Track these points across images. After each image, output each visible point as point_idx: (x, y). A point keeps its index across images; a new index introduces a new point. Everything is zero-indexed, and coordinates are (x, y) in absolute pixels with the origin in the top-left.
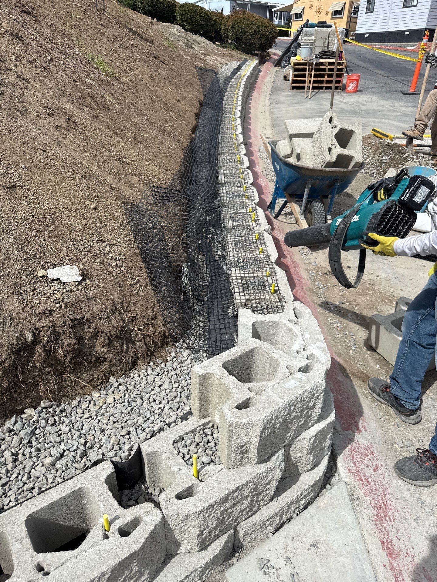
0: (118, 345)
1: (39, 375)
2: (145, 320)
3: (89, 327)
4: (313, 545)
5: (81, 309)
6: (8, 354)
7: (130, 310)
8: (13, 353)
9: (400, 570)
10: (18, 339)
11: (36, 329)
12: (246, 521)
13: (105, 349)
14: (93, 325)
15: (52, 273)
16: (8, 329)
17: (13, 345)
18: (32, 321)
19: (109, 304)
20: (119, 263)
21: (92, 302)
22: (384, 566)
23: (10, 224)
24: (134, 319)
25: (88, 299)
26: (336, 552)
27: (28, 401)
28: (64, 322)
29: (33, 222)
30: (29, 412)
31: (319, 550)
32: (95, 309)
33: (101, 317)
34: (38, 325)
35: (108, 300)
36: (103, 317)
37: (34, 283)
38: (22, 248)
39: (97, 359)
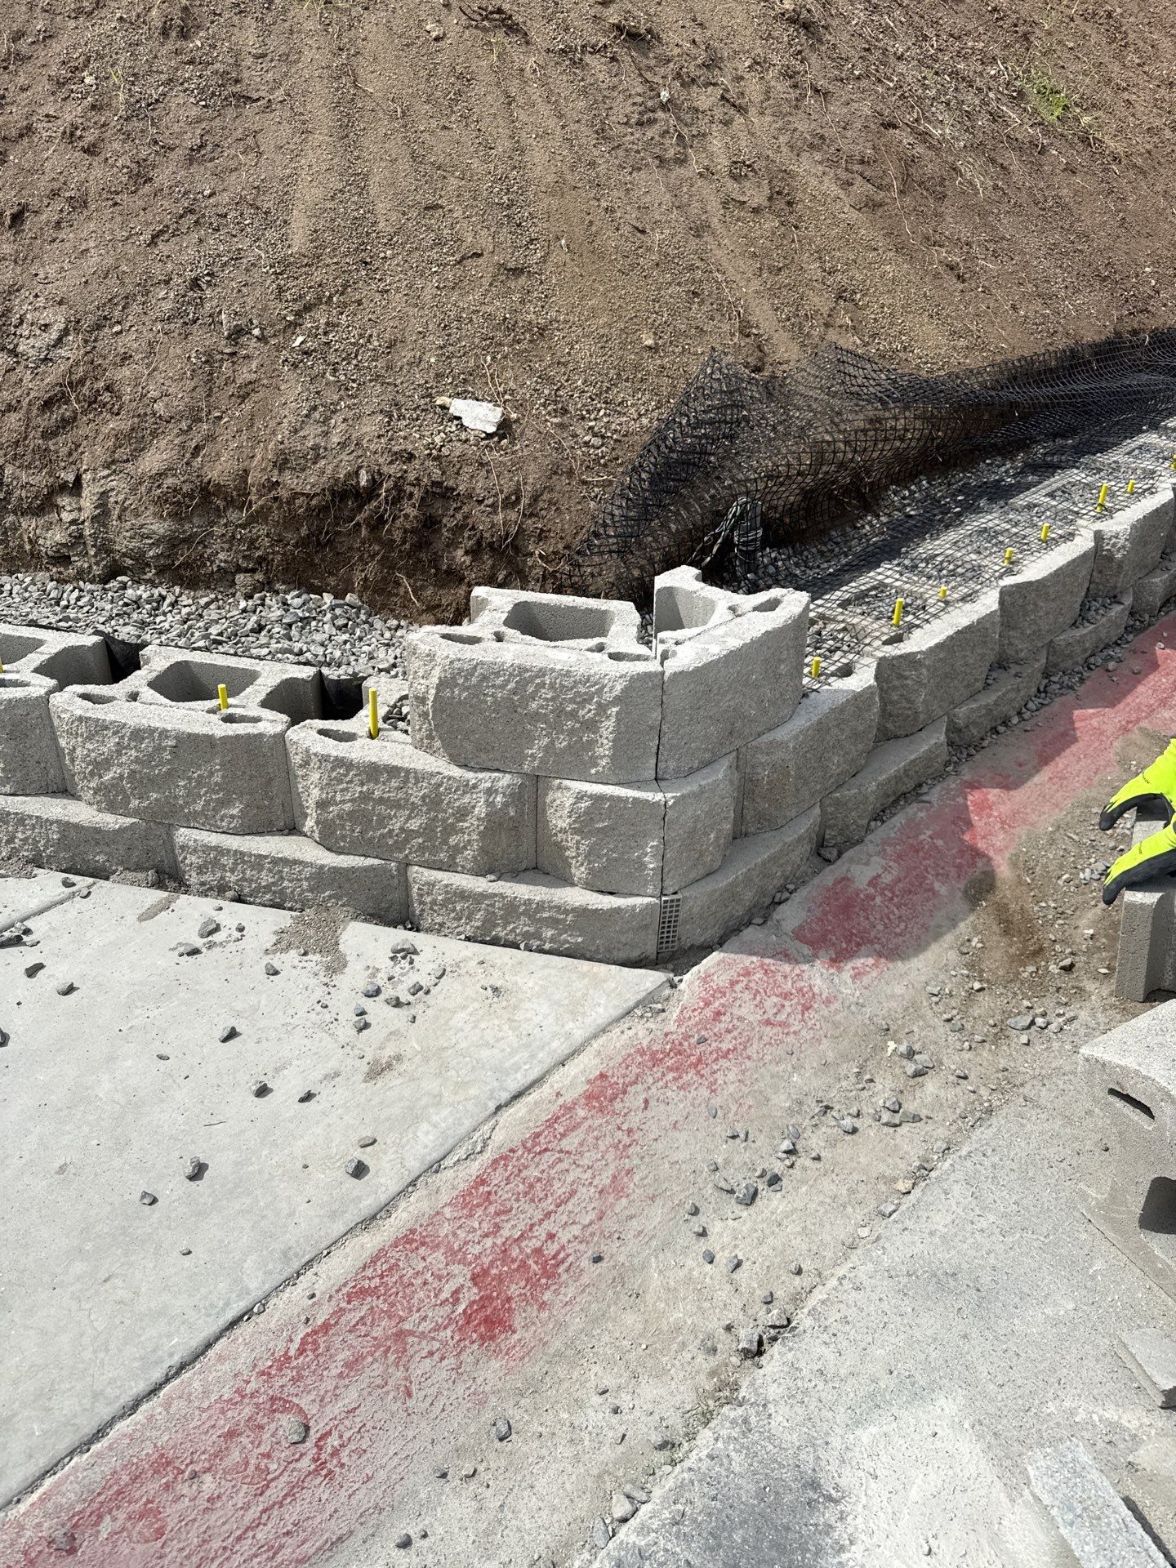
0: (490, 562)
1: (359, 549)
2: (560, 546)
3: (457, 509)
4: (496, 990)
5: (458, 474)
6: (324, 490)
7: (543, 518)
8: (333, 493)
9: (579, 1125)
10: (349, 476)
11: (380, 474)
12: (421, 869)
13: (468, 560)
14: (465, 509)
15: (458, 406)
16: (344, 456)
17: (337, 480)
18: (381, 460)
19: (508, 486)
20: (596, 441)
21: (483, 473)
22: (558, 1094)
23: (459, 319)
24: (542, 536)
25: (481, 464)
26: (514, 1021)
27: (332, 581)
28: (416, 479)
29: (497, 328)
30: (328, 598)
31: (496, 999)
32: (480, 485)
33: (482, 501)
34: (385, 469)
35: (511, 480)
36: (486, 502)
37: (423, 410)
38: (448, 357)
39: (450, 572)
